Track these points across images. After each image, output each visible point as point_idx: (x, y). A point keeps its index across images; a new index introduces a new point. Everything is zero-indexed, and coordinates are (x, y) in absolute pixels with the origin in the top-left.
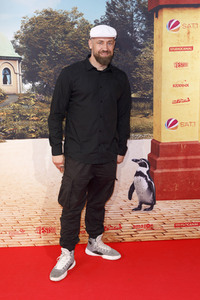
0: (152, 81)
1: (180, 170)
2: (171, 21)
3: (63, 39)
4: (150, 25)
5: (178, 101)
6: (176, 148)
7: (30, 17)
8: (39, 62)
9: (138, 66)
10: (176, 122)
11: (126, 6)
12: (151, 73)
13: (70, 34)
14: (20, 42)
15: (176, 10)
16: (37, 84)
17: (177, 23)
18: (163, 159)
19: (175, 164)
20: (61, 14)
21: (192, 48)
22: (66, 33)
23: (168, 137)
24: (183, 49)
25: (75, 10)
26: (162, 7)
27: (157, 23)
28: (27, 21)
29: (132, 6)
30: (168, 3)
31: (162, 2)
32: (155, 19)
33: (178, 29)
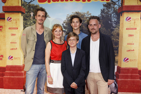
0: (118, 42)
1: (129, 80)
2: (128, 17)
4: (118, 19)
5: (129, 51)
6: (127, 70)
7: (70, 15)
9: (113, 35)
10: (128, 59)
11: (109, 11)
12: (118, 38)
13: (85, 22)
14: (66, 25)
15: (130, 13)
17: (130, 18)
18: (122, 74)
19: (127, 77)
20: (82, 13)
21: (136, 28)
23: (124, 65)
24: (132, 29)
25: (88, 12)
26: (124, 12)
27: (121, 18)
29: (111, 11)
30: (127, 10)
31: (124, 10)
32: (121, 16)
33: (130, 21)
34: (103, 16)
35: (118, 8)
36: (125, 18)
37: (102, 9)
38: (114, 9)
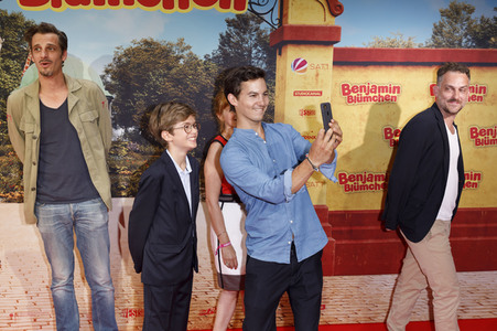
2: (297, 60)
3: (165, 76)
4: (272, 63)
7: (125, 48)
8: (135, 103)
11: (243, 40)
13: (174, 71)
14: (112, 78)
15: (303, 47)
16: (131, 129)
17: (304, 63)
20: (163, 45)
21: (321, 92)
22: (170, 69)
24: (310, 93)
25: (181, 42)
26: (286, 43)
27: (279, 62)
28: (121, 52)
29: (250, 40)
30: (294, 38)
31: (287, 37)
32: (278, 56)
33: (305, 69)
34: (225, 54)
35: (269, 33)
36: (290, 61)
37: (224, 34)
38: (259, 35)
